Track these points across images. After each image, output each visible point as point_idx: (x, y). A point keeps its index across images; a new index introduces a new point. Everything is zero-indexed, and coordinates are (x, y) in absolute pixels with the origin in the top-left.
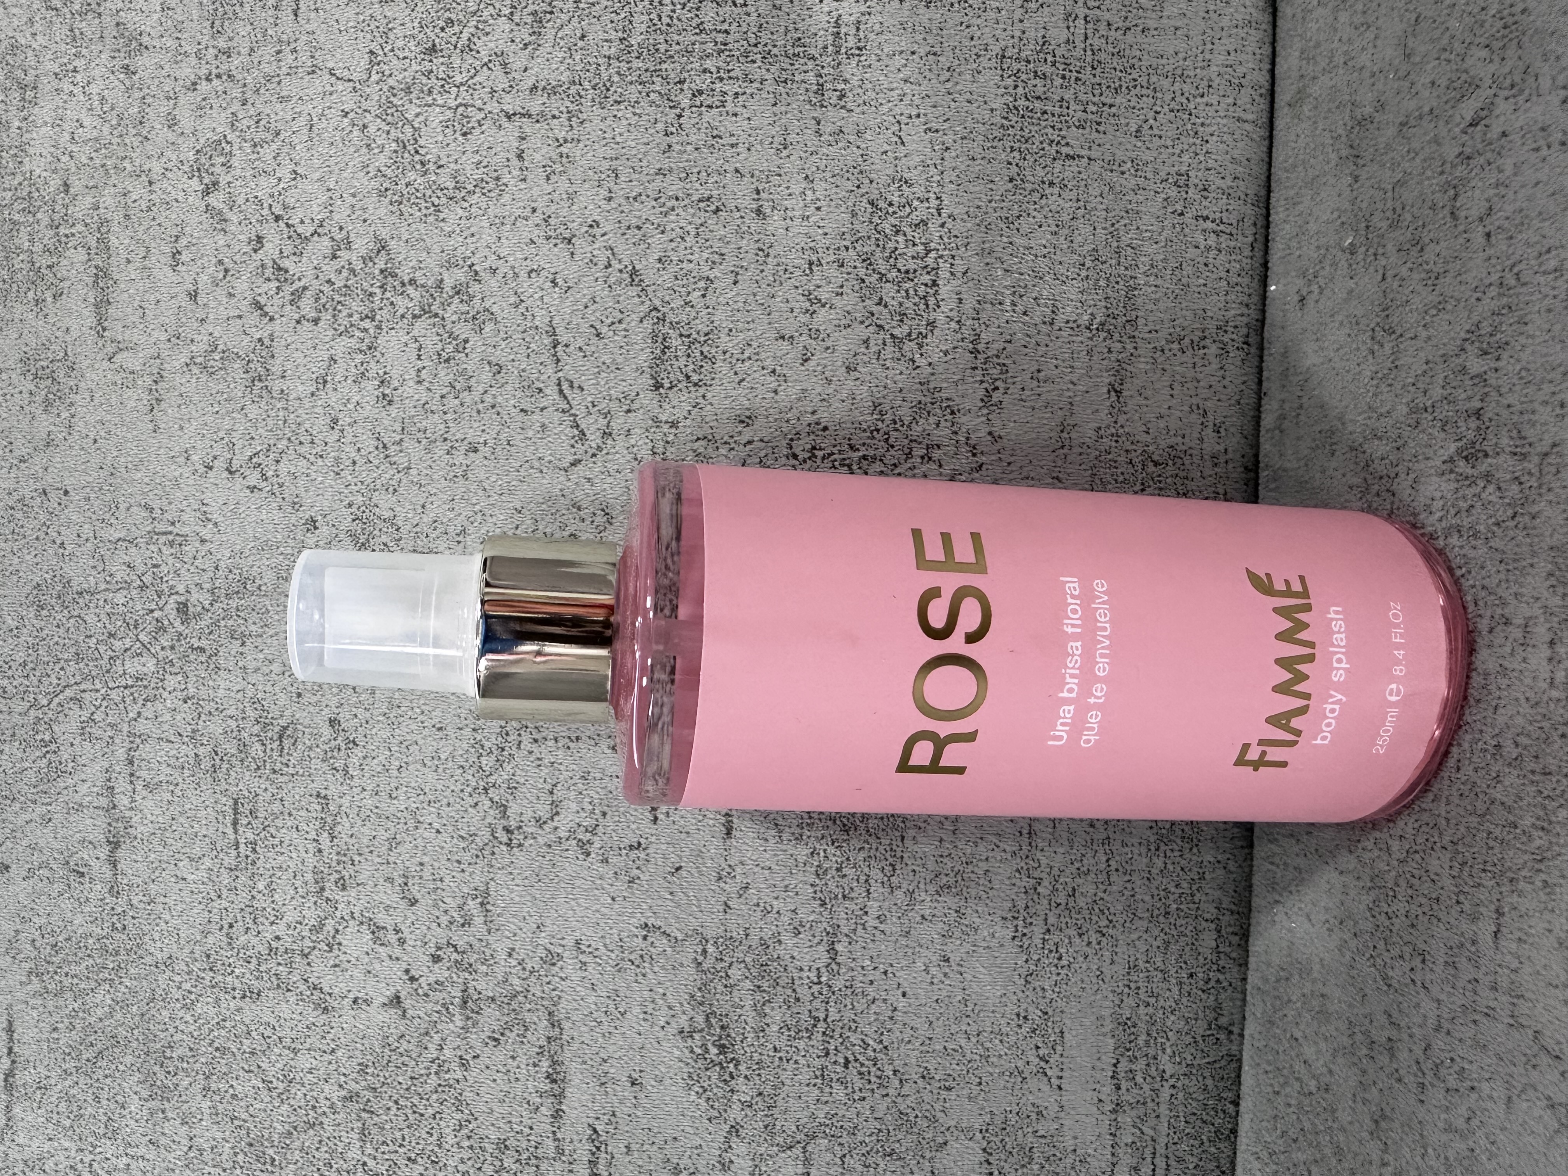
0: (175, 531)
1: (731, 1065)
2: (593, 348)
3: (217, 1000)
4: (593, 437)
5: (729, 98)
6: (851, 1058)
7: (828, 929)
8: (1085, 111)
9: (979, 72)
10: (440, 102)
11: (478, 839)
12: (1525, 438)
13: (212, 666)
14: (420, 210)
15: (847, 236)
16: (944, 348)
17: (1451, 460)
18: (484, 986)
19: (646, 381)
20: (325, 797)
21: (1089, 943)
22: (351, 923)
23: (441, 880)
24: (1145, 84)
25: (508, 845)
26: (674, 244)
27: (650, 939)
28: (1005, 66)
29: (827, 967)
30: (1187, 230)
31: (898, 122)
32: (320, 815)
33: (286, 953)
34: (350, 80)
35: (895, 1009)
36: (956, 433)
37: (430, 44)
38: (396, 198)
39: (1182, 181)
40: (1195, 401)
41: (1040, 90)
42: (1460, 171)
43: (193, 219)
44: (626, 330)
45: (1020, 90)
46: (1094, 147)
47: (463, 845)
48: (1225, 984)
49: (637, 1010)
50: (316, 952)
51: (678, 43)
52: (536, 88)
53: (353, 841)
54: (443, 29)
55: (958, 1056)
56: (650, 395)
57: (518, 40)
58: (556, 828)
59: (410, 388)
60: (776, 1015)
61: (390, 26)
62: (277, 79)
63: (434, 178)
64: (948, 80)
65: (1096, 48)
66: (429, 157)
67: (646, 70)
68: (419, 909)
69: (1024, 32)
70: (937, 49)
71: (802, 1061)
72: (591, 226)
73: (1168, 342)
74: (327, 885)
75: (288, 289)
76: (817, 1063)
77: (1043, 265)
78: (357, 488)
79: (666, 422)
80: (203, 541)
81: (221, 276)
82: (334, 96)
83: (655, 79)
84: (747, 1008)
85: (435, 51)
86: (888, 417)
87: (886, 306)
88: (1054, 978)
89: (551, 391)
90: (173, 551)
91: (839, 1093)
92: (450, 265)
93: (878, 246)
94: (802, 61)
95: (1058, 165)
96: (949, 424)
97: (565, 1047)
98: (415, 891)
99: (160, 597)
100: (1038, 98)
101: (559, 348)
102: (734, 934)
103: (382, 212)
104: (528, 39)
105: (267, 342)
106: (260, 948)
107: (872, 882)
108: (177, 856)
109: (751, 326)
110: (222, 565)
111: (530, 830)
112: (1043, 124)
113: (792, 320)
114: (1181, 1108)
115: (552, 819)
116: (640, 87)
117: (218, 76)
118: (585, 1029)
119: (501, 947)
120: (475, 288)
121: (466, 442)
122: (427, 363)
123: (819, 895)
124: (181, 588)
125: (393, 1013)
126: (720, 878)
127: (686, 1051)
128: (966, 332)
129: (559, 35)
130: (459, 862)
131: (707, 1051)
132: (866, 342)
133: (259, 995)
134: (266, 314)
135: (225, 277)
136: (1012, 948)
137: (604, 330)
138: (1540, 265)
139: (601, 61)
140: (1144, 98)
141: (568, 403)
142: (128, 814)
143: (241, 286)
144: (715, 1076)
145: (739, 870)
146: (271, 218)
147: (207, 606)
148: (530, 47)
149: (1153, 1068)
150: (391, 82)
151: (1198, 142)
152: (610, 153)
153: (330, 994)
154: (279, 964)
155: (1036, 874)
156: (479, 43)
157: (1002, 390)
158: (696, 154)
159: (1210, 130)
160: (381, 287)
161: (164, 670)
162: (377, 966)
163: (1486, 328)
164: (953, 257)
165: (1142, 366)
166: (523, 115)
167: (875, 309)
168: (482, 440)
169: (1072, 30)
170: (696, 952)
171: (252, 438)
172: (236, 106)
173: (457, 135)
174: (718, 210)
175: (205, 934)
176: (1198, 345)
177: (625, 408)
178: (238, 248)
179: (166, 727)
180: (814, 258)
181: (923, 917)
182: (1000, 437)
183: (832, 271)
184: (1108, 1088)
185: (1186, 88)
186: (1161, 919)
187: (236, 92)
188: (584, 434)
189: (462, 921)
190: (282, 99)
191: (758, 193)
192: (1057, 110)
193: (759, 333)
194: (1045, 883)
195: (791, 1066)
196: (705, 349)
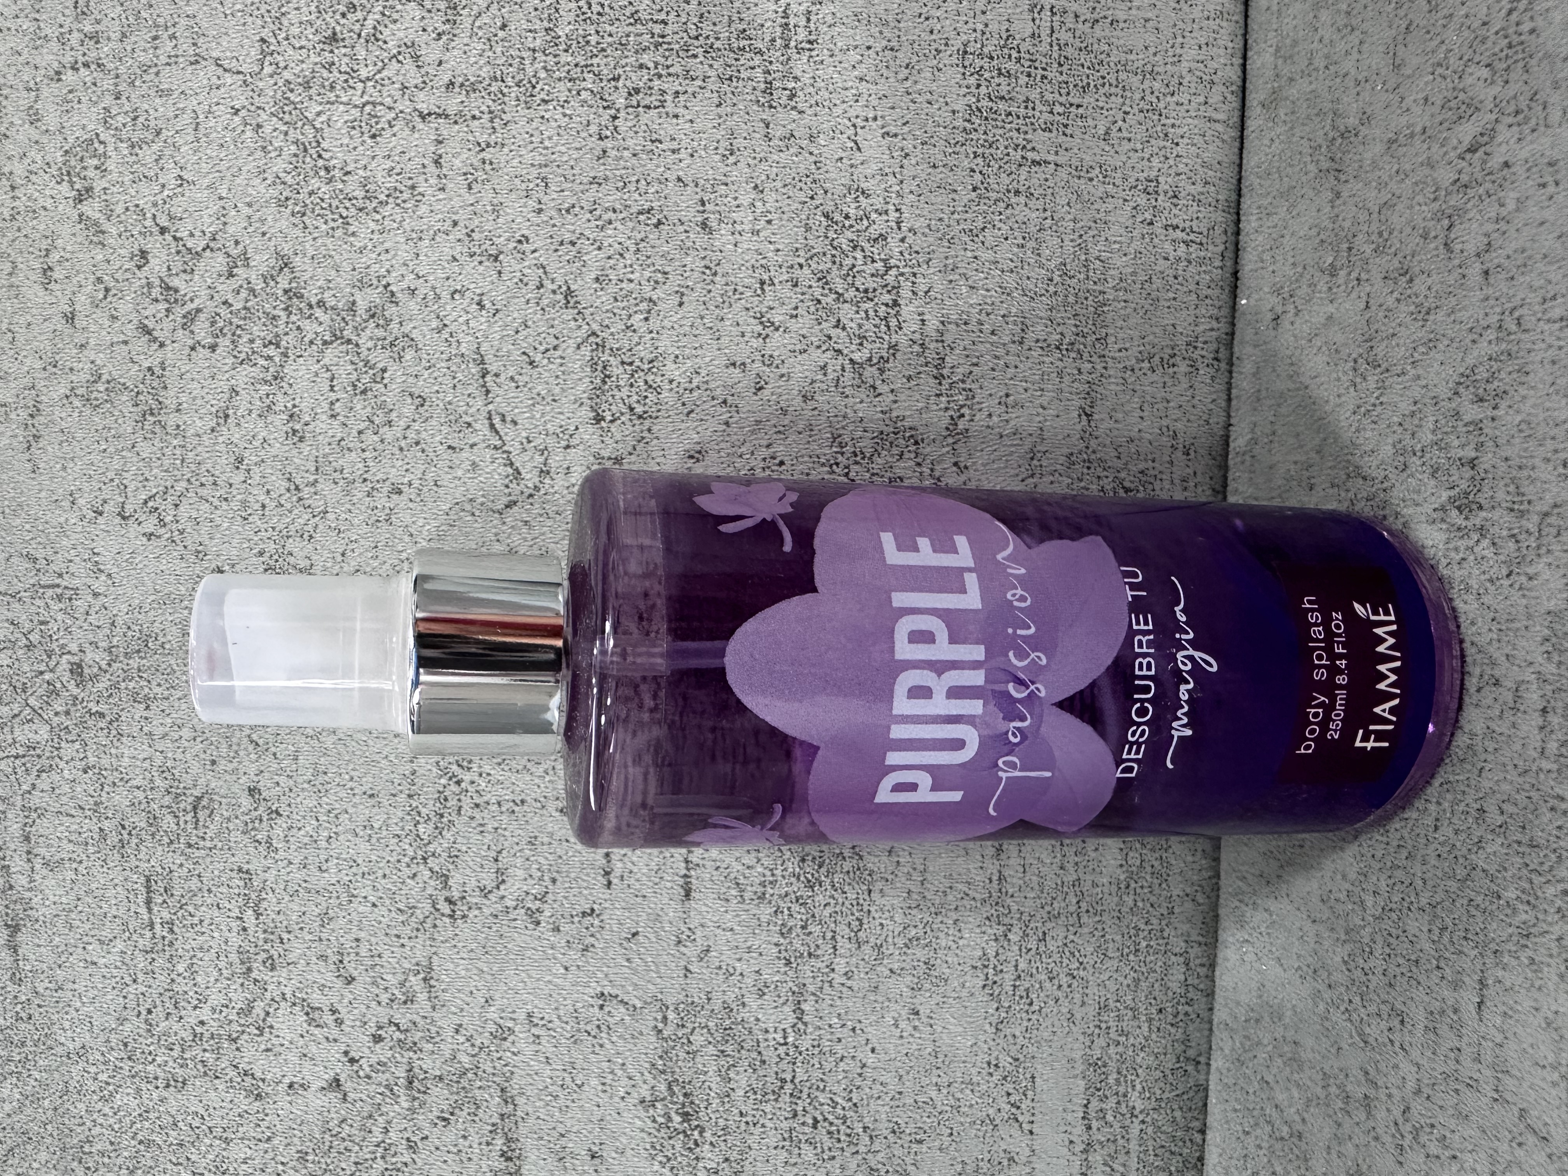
0: (64, 583)
1: (696, 1133)
2: (527, 379)
3: (139, 1090)
4: (528, 476)
5: (669, 98)
6: (820, 1118)
7: (795, 989)
8: (1051, 112)
9: (939, 70)
10: (344, 99)
11: (418, 911)
12: (1523, 495)
13: (114, 732)
14: (326, 223)
15: (801, 253)
16: (907, 374)
17: (1443, 509)
18: (430, 1064)
19: (586, 413)
20: (247, 872)
21: (1060, 986)
22: (283, 1004)
23: (379, 956)
24: (1114, 83)
25: (451, 916)
26: (612, 262)
27: (606, 1009)
28: (967, 63)
29: (793, 1026)
30: (1156, 240)
31: (854, 126)
32: (243, 891)
33: (212, 1038)
34: (239, 73)
35: (864, 1066)
36: (919, 464)
37: (330, 32)
38: (297, 209)
39: (1151, 188)
40: (1165, 422)
41: (1004, 90)
42: (1455, 200)
43: (65, 230)
44: (563, 358)
45: (983, 90)
46: (1062, 152)
47: (401, 918)
48: (1193, 1016)
49: (594, 1082)
50: (245, 1037)
51: (610, 35)
52: (452, 84)
53: (281, 917)
54: (343, 15)
55: (929, 1109)
56: (591, 429)
57: (430, 29)
58: (503, 897)
59: (322, 424)
60: (742, 1080)
61: (283, 10)
62: (154, 70)
63: (341, 186)
64: (907, 79)
65: (1062, 42)
66: (334, 162)
67: (576, 65)
68: (358, 988)
69: (986, 25)
70: (894, 44)
71: (769, 1124)
72: (520, 242)
73: (1138, 361)
74: (255, 965)
75: (179, 311)
76: (785, 1125)
77: (1010, 281)
78: (268, 535)
79: (610, 458)
80: (96, 595)
81: (101, 296)
82: (222, 90)
83: (586, 75)
84: (711, 1073)
85: (337, 41)
86: (849, 449)
87: (844, 329)
88: (1025, 1023)
89: (482, 426)
90: (62, 606)
91: (809, 1154)
92: (362, 284)
93: (834, 263)
94: (748, 56)
95: (1024, 171)
96: (913, 455)
97: (520, 1124)
98: (351, 969)
99: (49, 657)
100: (1003, 98)
101: (488, 378)
102: (696, 1000)
103: (284, 224)
104: (442, 28)
105: (158, 371)
106: (184, 1034)
107: (838, 938)
108: (85, 939)
109: (699, 352)
110: (119, 621)
111: (474, 900)
112: (1008, 126)
113: (743, 346)
114: (1150, 1143)
115: (498, 888)
116: (569, 85)
117: (86, 65)
118: (542, 1103)
119: (446, 1022)
120: (391, 311)
121: (388, 483)
122: (341, 395)
123: (784, 954)
124: (74, 647)
125: (334, 1097)
126: (679, 942)
127: (649, 1122)
128: (930, 355)
129: (477, 24)
130: (398, 937)
131: (670, 1119)
132: (824, 367)
133: (184, 1083)
134: (155, 340)
135: (105, 297)
136: (982, 996)
137: (538, 357)
138: (1545, 312)
139: (525, 54)
140: (1113, 98)
141: (501, 438)
142: (28, 895)
143: (125, 307)
144: (678, 1146)
145: (699, 933)
146: (155, 230)
147: (104, 667)
148: (444, 38)
149: (1124, 1105)
150: (287, 75)
151: (1168, 144)
152: (539, 159)
153: (263, 1080)
154: (205, 1050)
155: (1007, 921)
156: (387, 32)
157: (967, 418)
158: (634, 161)
159: (1180, 131)
160: (286, 309)
161: (59, 737)
162: (313, 1048)
163: (1482, 373)
164: (914, 275)
165: (1113, 387)
166: (439, 115)
167: (834, 332)
168: (406, 480)
169: (1037, 22)
170: (656, 1019)
171: (147, 480)
172: (108, 100)
173: (366, 137)
174: (659, 223)
175: (122, 1021)
176: (1168, 363)
177: (564, 443)
178: (118, 264)
179: (64, 799)
180: (765, 277)
181: (891, 971)
182: (966, 467)
183: (786, 291)
184: (1079, 1130)
185: (1157, 85)
186: (1131, 957)
187: (107, 83)
188: (519, 473)
189: (403, 998)
190: (162, 93)
191: (703, 204)
192: (1022, 111)
193: (707, 359)
194: (1015, 929)
195: (758, 1130)
196: (650, 378)
